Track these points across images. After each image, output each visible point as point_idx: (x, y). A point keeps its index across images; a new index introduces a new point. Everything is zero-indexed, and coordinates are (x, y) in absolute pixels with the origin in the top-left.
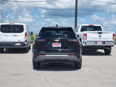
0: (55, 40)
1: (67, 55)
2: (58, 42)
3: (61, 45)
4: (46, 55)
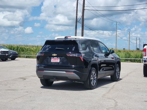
0: (53, 55)
1: (65, 72)
3: (59, 60)
4: (44, 71)
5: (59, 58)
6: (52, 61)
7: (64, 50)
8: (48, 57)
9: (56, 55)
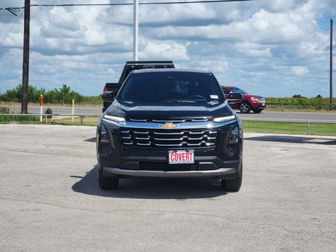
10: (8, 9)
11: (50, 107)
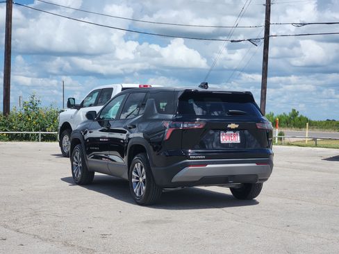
0: (229, 126)
2: (234, 130)
3: (239, 137)
5: (238, 133)
6: (222, 141)
7: (244, 114)
8: (211, 132)
9: (237, 126)
10: (249, 40)
11: (282, 130)
